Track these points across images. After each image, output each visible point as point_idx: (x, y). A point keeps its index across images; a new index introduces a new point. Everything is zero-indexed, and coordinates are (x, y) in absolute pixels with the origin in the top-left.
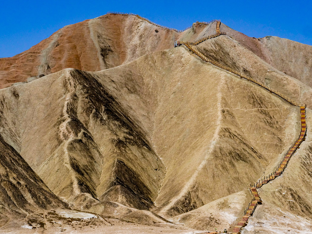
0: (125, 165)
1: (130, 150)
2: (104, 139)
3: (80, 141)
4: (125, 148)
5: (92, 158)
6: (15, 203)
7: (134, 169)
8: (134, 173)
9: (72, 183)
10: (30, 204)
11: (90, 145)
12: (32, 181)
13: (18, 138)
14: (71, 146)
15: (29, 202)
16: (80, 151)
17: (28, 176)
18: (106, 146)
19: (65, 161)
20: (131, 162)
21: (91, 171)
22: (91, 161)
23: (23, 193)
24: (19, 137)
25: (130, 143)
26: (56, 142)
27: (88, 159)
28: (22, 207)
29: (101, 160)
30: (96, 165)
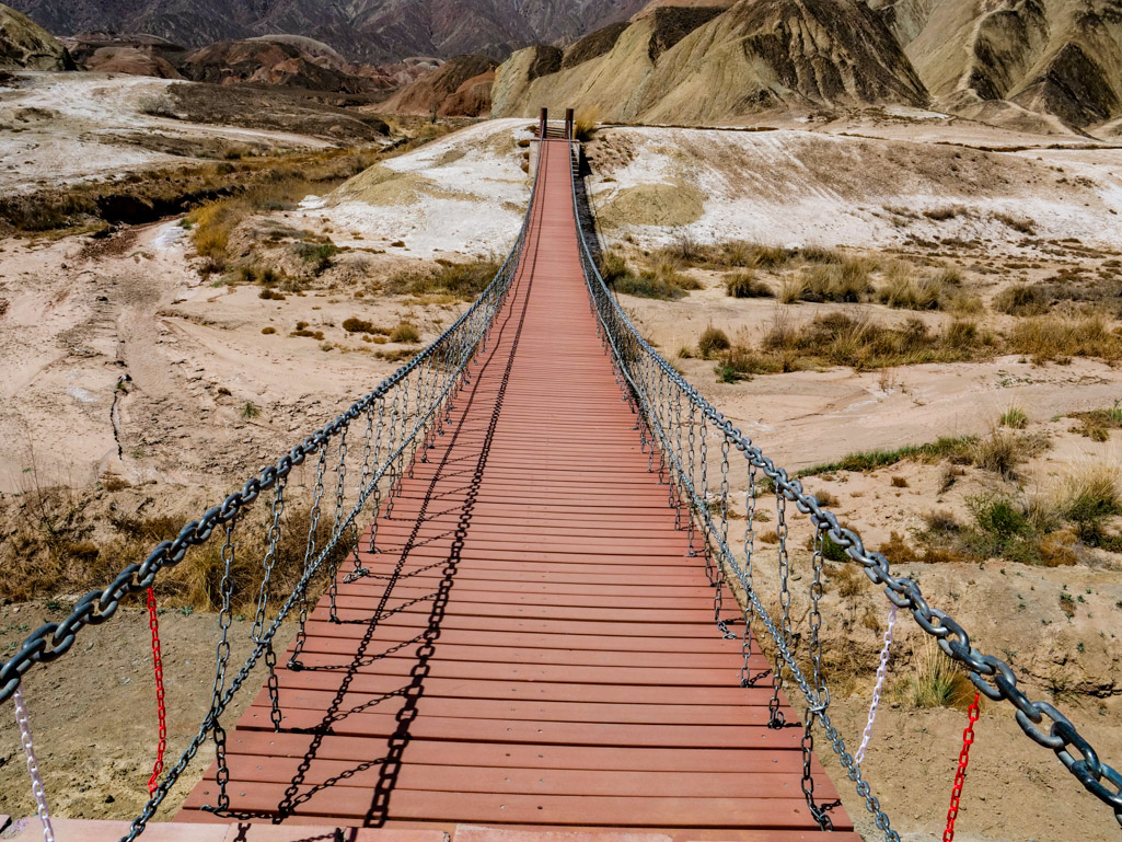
0: (1081, 53)
1: (1106, 29)
2: (1063, 12)
3: (1015, 13)
4: (1096, 26)
5: (1024, 40)
6: (821, 89)
7: (1098, 61)
8: (1094, 66)
9: (961, 76)
10: (846, 94)
11: (1030, 21)
12: (883, 65)
13: (924, 15)
14: (990, 20)
15: (848, 90)
16: (1005, 29)
17: (878, 58)
18: (1061, 22)
19: (968, 42)
20: (1097, 51)
21: (1013, 62)
22: (1020, 45)
23: (843, 76)
24: (927, 14)
25: (1110, 19)
26: (970, 15)
27: (1015, 42)
28: (830, 98)
29: (1043, 46)
30: (1027, 52)
